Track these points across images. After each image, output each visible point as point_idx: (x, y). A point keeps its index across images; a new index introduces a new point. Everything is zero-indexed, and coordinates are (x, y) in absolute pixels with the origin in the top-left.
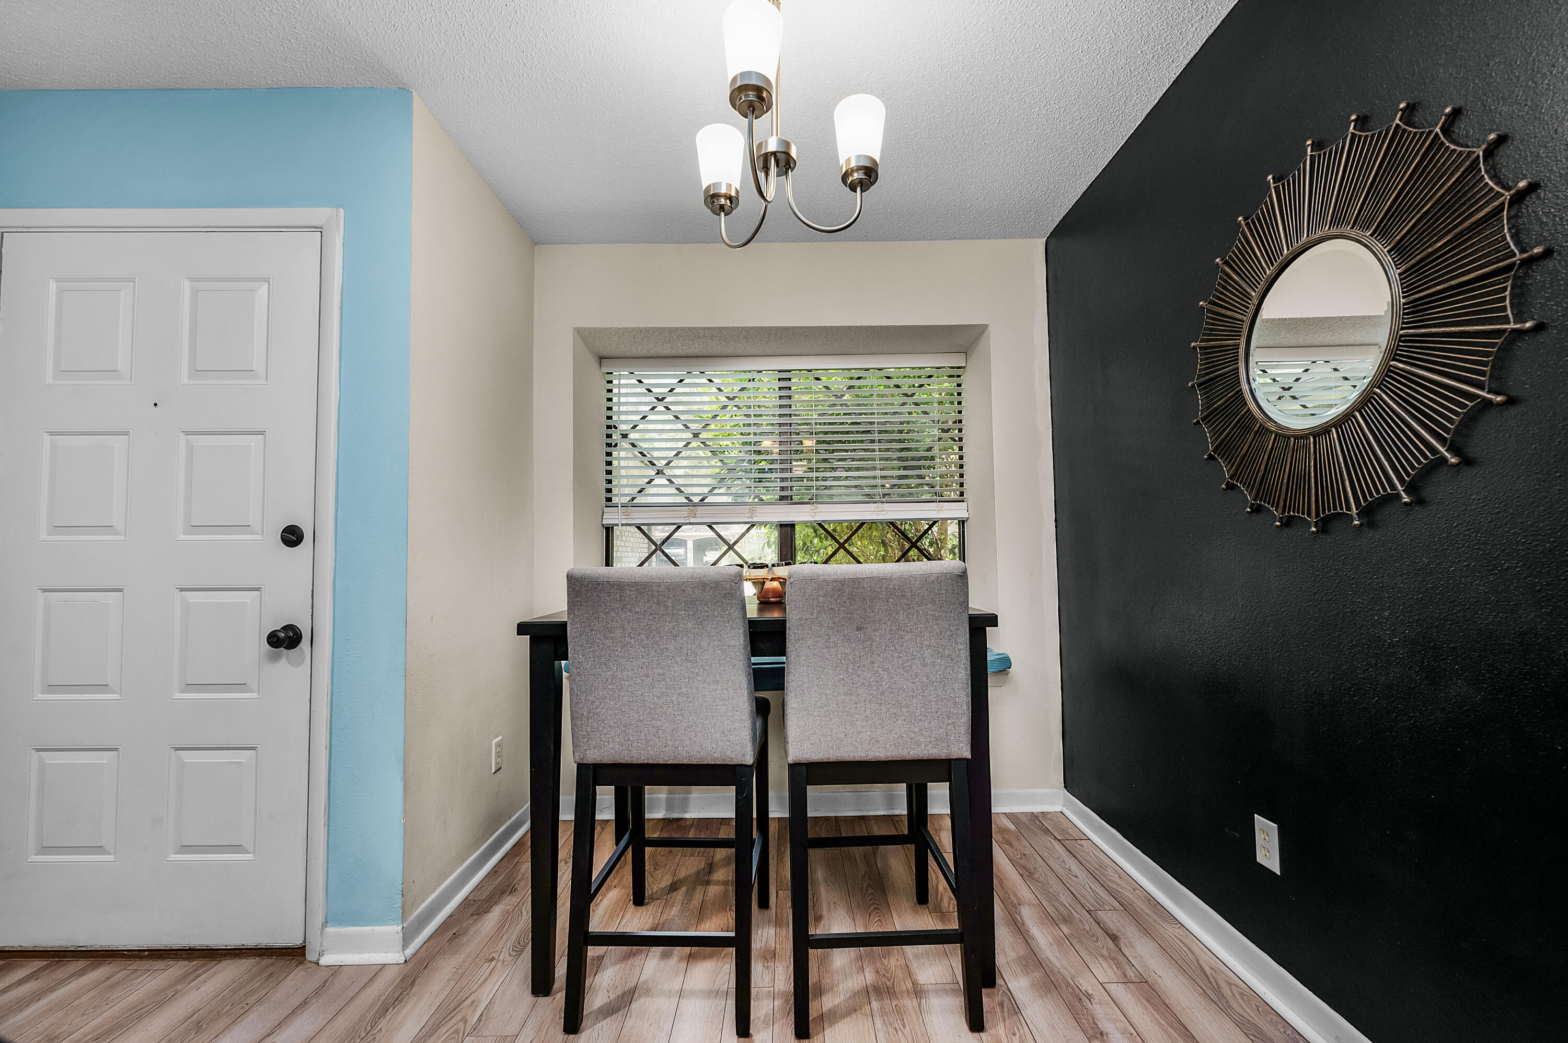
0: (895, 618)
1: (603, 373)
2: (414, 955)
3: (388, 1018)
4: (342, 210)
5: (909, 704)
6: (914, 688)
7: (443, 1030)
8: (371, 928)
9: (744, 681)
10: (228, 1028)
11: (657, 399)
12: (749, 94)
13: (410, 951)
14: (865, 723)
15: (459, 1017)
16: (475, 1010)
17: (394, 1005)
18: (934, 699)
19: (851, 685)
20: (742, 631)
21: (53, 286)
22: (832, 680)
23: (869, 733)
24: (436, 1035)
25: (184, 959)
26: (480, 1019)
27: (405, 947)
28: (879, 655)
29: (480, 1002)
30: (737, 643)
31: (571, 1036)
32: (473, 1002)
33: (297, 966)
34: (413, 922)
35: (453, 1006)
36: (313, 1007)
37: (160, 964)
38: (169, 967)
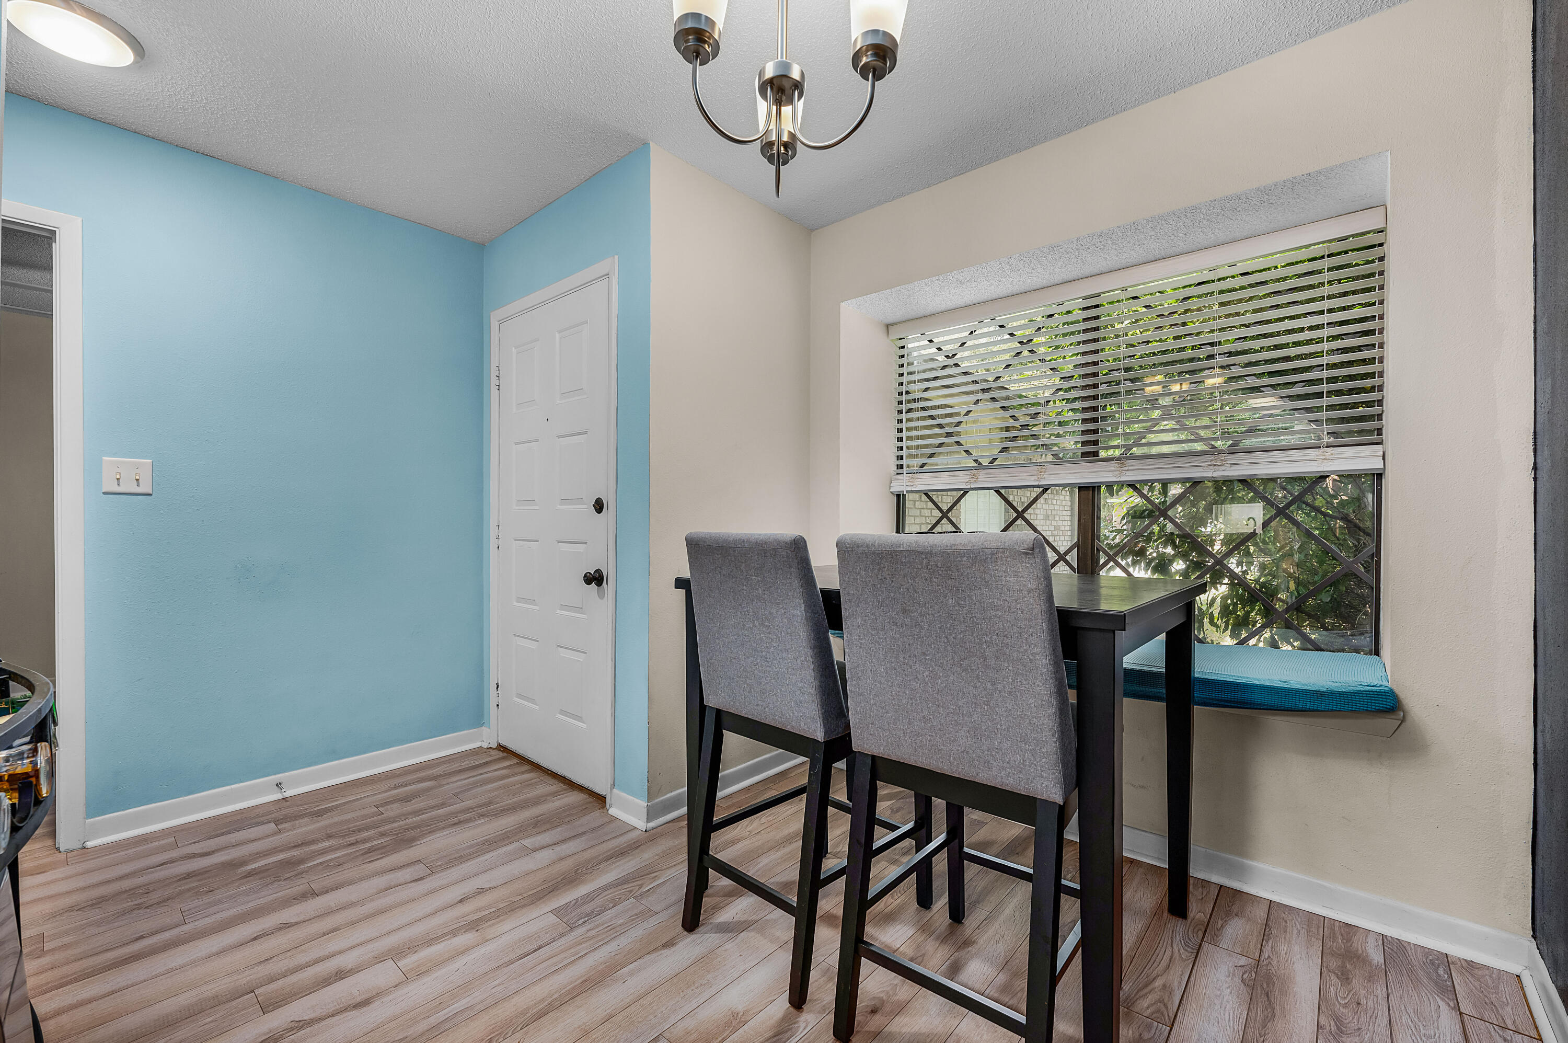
0: (942, 602)
1: (892, 340)
2: (654, 829)
3: (608, 863)
4: (616, 256)
5: (972, 713)
6: (976, 693)
7: (626, 886)
8: (633, 798)
9: (809, 653)
10: (545, 831)
11: (947, 357)
12: (689, 39)
13: (652, 825)
14: (923, 724)
15: (639, 883)
16: (652, 883)
17: (617, 856)
18: (1004, 713)
19: (904, 676)
20: (802, 601)
21: (514, 351)
22: (885, 667)
23: (929, 738)
24: (619, 888)
25: (563, 783)
26: (648, 890)
27: (648, 820)
28: (930, 645)
29: (659, 878)
30: (799, 613)
31: (686, 933)
32: (656, 876)
33: (599, 809)
34: (657, 804)
35: (642, 874)
36: (584, 838)
37: (552, 781)
38: (554, 784)
